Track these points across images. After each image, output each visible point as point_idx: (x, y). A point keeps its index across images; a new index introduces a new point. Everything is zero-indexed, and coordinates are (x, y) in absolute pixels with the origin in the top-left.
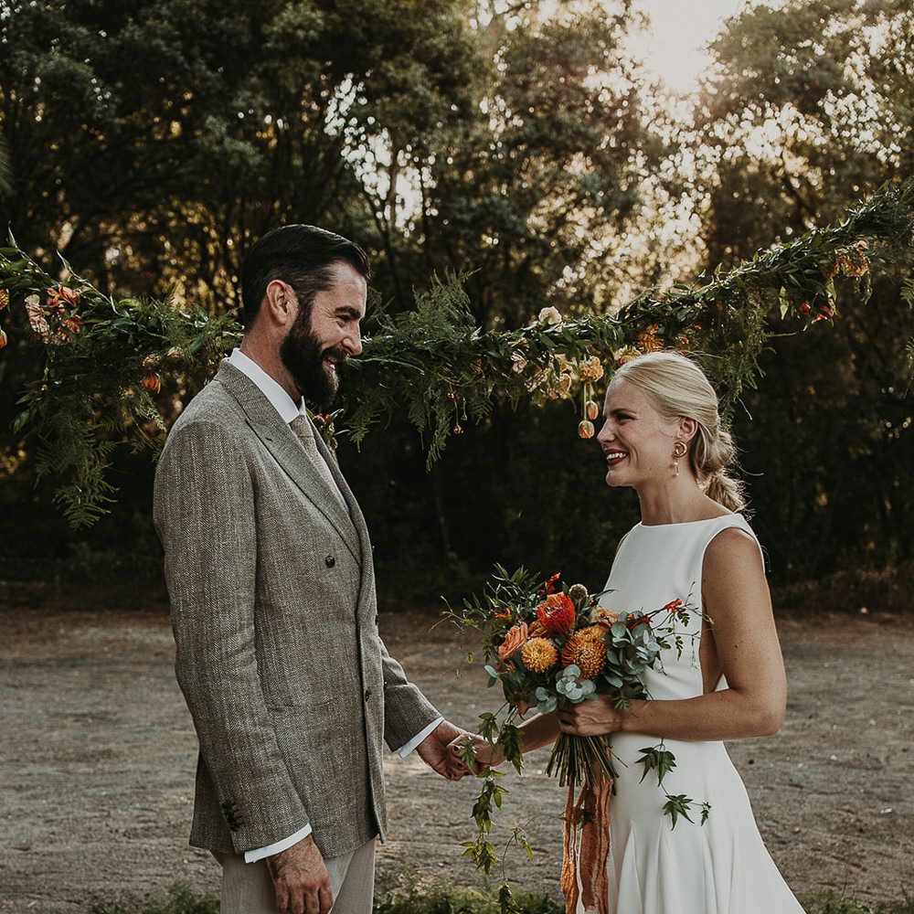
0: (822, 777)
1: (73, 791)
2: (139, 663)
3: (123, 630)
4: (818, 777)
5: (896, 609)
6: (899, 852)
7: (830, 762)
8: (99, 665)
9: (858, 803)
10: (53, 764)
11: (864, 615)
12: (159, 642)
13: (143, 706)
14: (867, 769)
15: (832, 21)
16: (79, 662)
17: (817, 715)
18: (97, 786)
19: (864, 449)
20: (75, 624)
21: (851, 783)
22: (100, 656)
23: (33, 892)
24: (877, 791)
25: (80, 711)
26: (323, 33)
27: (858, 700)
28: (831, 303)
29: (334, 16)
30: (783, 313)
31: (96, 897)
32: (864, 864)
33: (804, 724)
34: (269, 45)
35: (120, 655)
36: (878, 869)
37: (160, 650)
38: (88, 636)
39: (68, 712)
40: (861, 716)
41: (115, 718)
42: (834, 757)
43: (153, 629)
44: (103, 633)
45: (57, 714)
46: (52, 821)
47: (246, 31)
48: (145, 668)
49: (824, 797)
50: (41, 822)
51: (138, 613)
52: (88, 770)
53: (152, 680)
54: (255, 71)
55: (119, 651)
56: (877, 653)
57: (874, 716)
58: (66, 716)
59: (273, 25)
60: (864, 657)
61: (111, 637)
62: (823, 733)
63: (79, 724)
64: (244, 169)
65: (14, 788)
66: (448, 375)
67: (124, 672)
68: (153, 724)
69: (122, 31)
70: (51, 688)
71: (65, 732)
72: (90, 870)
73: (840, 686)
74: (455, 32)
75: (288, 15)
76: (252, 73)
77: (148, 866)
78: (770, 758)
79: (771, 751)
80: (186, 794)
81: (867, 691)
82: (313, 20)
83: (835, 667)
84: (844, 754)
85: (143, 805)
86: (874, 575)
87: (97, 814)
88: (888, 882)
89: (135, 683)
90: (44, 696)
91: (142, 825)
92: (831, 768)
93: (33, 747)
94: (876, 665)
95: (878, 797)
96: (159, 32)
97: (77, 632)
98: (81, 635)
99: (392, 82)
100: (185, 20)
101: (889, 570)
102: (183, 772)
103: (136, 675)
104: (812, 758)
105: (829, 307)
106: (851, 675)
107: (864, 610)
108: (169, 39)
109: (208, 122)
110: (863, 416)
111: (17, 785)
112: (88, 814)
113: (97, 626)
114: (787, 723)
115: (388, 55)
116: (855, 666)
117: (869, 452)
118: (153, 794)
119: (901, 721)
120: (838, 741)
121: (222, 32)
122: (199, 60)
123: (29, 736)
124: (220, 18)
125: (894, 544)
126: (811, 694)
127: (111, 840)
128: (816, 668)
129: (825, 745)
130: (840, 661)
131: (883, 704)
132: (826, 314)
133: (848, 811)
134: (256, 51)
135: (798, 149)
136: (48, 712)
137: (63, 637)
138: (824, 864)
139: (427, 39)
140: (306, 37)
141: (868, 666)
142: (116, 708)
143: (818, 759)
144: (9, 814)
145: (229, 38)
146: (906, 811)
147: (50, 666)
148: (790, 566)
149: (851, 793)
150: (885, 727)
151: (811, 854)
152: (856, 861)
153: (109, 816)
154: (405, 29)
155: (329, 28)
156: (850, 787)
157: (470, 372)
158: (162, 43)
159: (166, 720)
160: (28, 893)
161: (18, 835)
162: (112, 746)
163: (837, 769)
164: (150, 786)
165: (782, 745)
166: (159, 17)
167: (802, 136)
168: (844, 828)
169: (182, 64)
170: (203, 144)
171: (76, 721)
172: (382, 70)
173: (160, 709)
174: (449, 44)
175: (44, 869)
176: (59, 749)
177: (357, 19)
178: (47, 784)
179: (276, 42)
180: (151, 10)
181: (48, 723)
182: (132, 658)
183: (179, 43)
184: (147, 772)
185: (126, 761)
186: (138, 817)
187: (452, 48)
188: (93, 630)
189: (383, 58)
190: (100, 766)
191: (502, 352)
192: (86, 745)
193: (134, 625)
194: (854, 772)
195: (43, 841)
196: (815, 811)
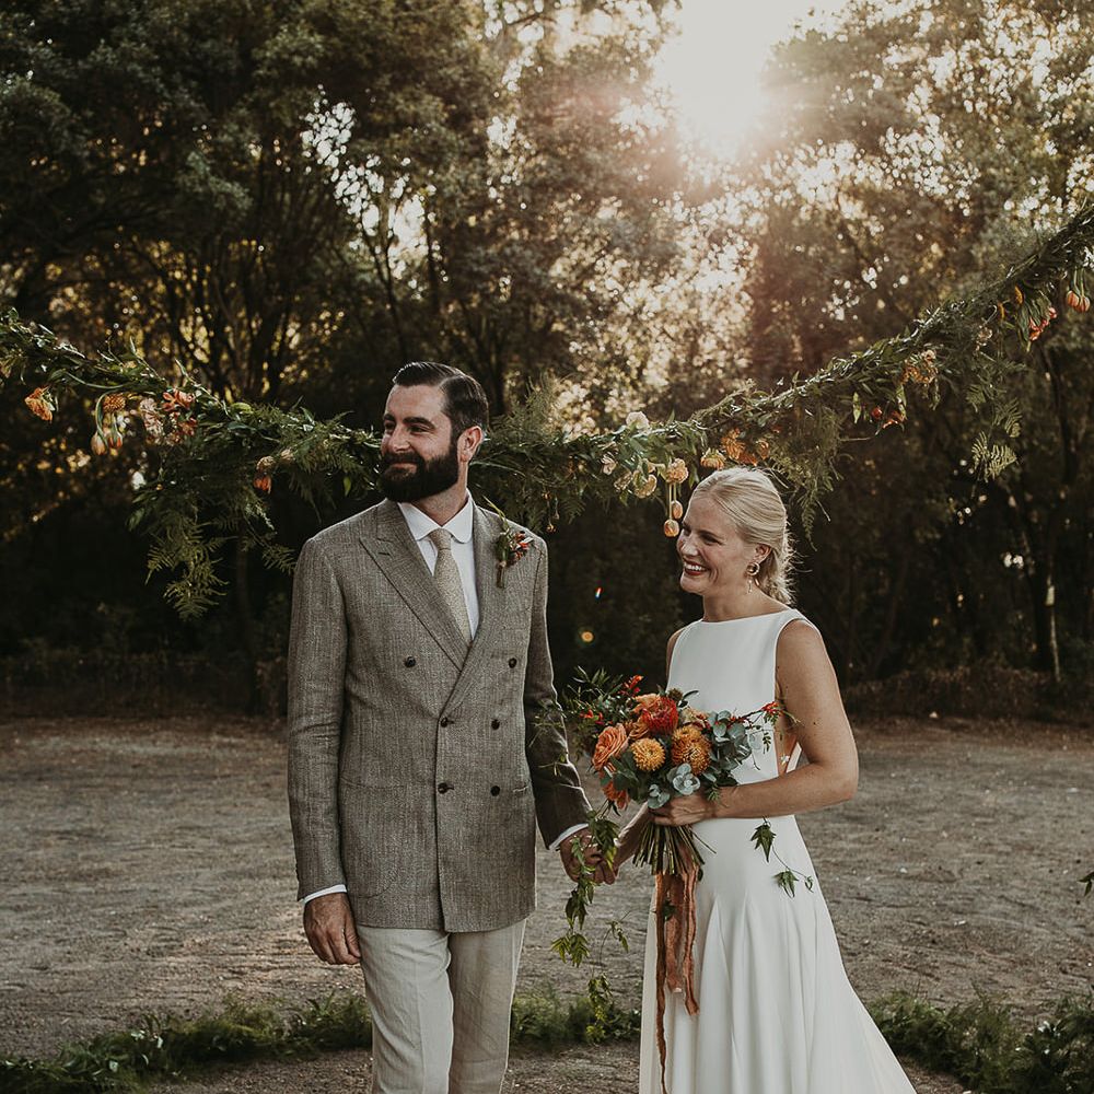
0: (892, 890)
1: (78, 911)
2: (116, 776)
3: (90, 739)
4: (887, 890)
5: (971, 714)
6: (973, 962)
7: (899, 875)
8: (71, 778)
9: (929, 915)
10: (47, 884)
11: (934, 719)
12: (134, 752)
13: (132, 821)
14: (940, 882)
15: (892, 49)
16: (45, 775)
17: (884, 828)
18: (103, 906)
19: (932, 532)
20: (31, 733)
21: (922, 896)
22: (69, 769)
23: (63, 1010)
24: (950, 903)
25: (62, 828)
26: (323, 60)
27: (929, 811)
28: (902, 408)
29: (335, 40)
30: (857, 418)
31: (132, 1014)
32: (937, 974)
33: (870, 837)
34: (261, 72)
35: (91, 767)
36: (952, 978)
37: (137, 762)
38: (49, 747)
39: (49, 828)
40: (933, 828)
41: (104, 835)
42: (903, 870)
43: (124, 739)
44: (68, 743)
45: (37, 832)
46: (64, 940)
47: (235, 56)
48: (125, 782)
49: (895, 910)
50: (52, 942)
51: (104, 719)
52: (89, 889)
53: (135, 794)
54: (245, 101)
55: (89, 763)
56: (949, 762)
57: (946, 828)
58: (48, 834)
59: (266, 49)
60: (935, 766)
61: (77, 748)
62: (890, 845)
63: (64, 842)
64: (232, 213)
65: (11, 908)
66: (542, 476)
67: (101, 785)
68: (149, 842)
69: (93, 53)
70: (21, 804)
71: (51, 850)
72: (120, 987)
73: (908, 797)
74: (472, 61)
75: (283, 38)
76: (240, 103)
77: (181, 983)
78: (835, 872)
79: (836, 864)
80: (205, 912)
81: (938, 802)
82: (312, 45)
83: (903, 777)
84: (914, 867)
85: (160, 924)
86: (946, 675)
87: (111, 933)
88: (962, 991)
89: (116, 798)
90: (16, 812)
91: (164, 944)
92: (899, 881)
93: (19, 866)
94: (948, 776)
95: (951, 909)
96: (134, 55)
97: (35, 742)
98: (41, 745)
99: (401, 116)
100: (164, 41)
101: (962, 669)
102: (195, 890)
103: (116, 789)
104: (880, 871)
105: (899, 412)
106: (920, 785)
107: (934, 715)
108: (148, 64)
109: (190, 158)
110: (931, 497)
111: (14, 905)
112: (102, 934)
113: (58, 735)
114: (851, 836)
115: (397, 85)
116: (925, 775)
117: (938, 536)
118: (169, 912)
119: (976, 833)
120: (907, 854)
121: (207, 57)
122: (181, 88)
123: (11, 855)
124: (204, 40)
125: (967, 640)
126: (877, 805)
127: (134, 958)
128: (882, 778)
129: (893, 858)
130: (908, 770)
131: (956, 815)
132: (897, 419)
133: (920, 923)
134: (245, 78)
135: (854, 193)
136: (25, 830)
137: (19, 747)
138: (896, 974)
139: (441, 68)
140: (304, 64)
141: (940, 775)
142: (102, 826)
143: (887, 872)
144: (16, 934)
145: (215, 63)
146: (981, 923)
147: (15, 780)
148: (851, 665)
149: (923, 906)
150: (959, 840)
151: (882, 965)
152: (929, 971)
153: (125, 934)
154: (415, 57)
155: (330, 54)
156: (921, 900)
157: (563, 474)
158: (139, 68)
159: (163, 838)
160: (57, 1010)
161: (31, 956)
162: (108, 864)
163: (907, 882)
164: (163, 904)
165: (848, 859)
166: (134, 38)
167: (860, 178)
168: (915, 939)
169: (162, 91)
170: (184, 183)
171: (61, 839)
172: (389, 102)
173: (152, 826)
174: (466, 75)
175: (69, 987)
176: (50, 869)
177: (361, 45)
178: (47, 905)
179: (269, 69)
180: (124, 30)
181: (28, 842)
182: (106, 771)
183: (159, 69)
184: (155, 891)
185: (128, 879)
186: (156, 936)
187: (468, 79)
188: (53, 740)
189: (389, 88)
190: (100, 885)
191: (593, 455)
192: (79, 864)
193: (101, 733)
194: (926, 885)
195: (60, 961)
196: (886, 923)
